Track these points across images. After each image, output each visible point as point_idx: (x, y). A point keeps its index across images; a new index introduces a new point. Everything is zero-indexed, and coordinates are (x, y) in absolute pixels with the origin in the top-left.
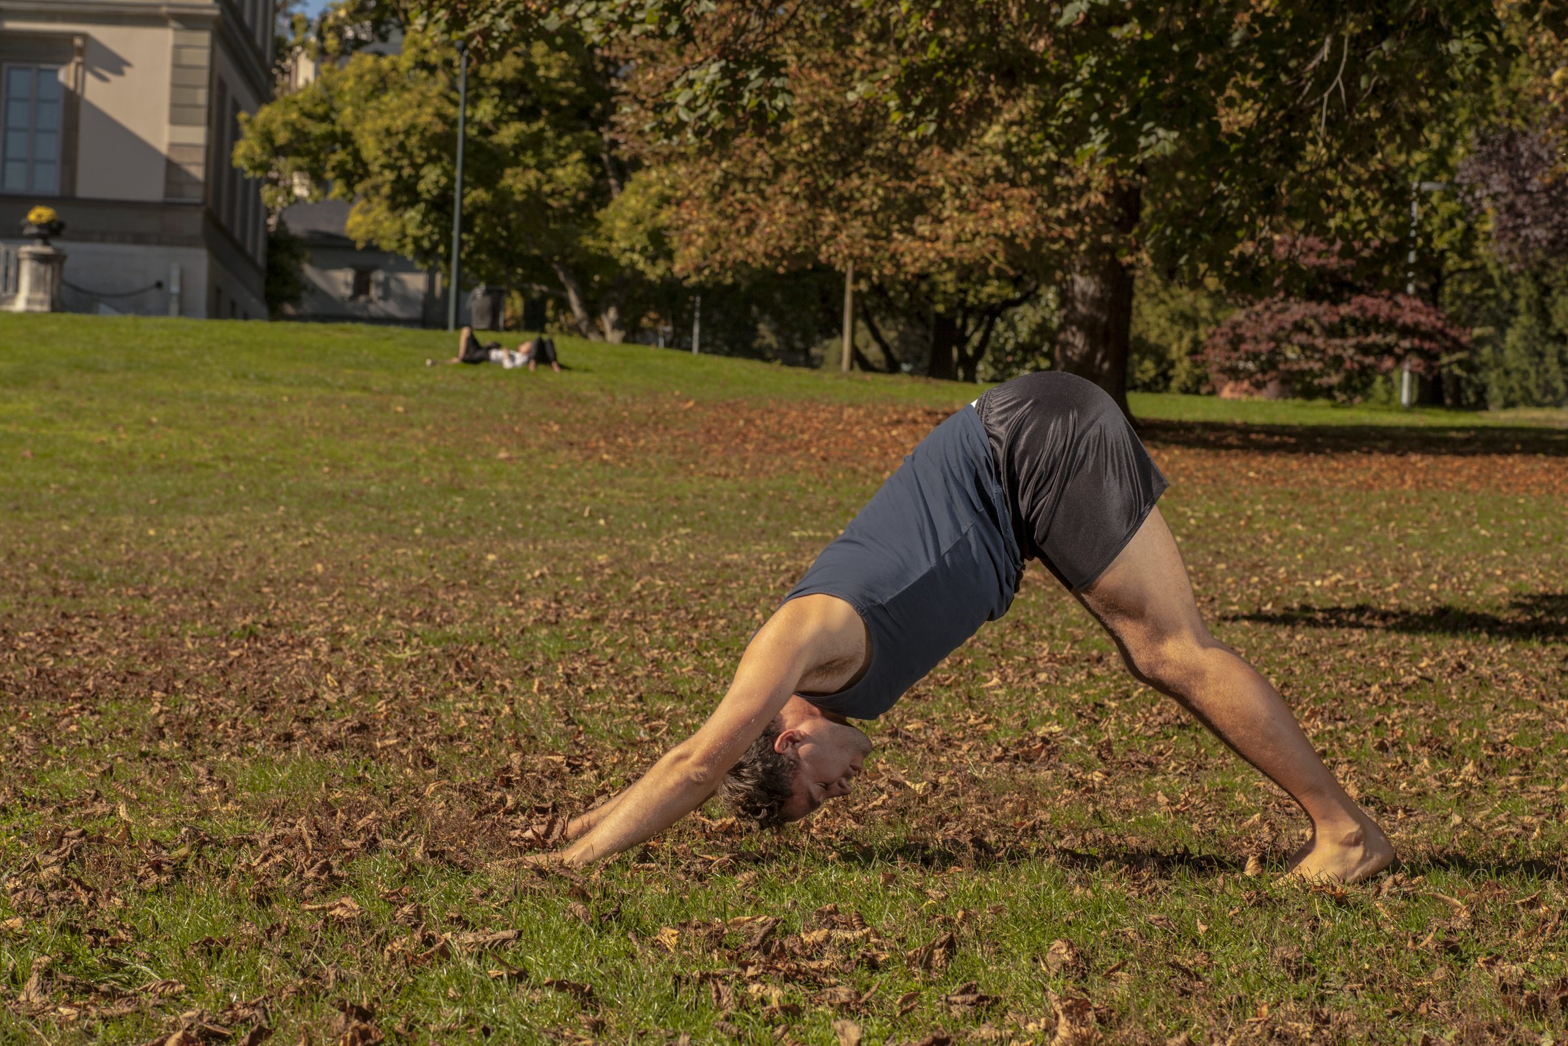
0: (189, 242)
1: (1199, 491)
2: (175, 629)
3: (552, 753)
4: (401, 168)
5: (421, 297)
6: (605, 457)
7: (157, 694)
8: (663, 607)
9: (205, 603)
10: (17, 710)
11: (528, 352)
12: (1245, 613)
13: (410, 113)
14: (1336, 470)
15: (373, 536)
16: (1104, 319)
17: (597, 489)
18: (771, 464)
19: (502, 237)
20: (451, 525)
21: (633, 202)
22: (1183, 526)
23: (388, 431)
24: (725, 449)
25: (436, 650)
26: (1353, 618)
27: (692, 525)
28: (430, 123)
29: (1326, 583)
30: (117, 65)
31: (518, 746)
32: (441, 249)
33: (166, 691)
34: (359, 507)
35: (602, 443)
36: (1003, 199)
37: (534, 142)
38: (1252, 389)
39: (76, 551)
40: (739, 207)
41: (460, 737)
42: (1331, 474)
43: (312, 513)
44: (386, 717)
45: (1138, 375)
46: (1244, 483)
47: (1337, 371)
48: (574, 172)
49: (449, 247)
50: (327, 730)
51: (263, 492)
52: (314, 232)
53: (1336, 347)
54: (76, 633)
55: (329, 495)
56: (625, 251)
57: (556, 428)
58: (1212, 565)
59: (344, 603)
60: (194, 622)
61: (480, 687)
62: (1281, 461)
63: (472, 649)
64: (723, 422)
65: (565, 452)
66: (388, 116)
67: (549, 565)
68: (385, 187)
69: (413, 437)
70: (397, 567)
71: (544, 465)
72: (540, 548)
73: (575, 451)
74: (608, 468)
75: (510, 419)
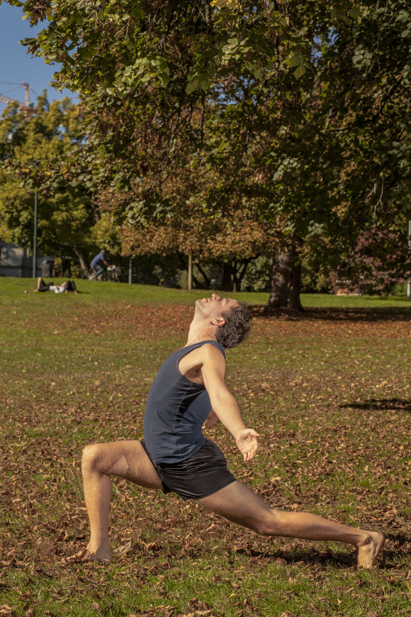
1: (330, 341)
4: (13, 213)
5: (21, 258)
6: (96, 332)
8: (122, 411)
11: (65, 286)
12: (350, 403)
13: (16, 191)
14: (383, 329)
15: (6, 374)
16: (290, 270)
17: (93, 347)
18: (162, 333)
19: (53, 238)
20: (37, 367)
21: (104, 224)
22: (324, 357)
23: (10, 322)
24: (143, 326)
25: (33, 440)
26: (391, 404)
27: (131, 363)
28: (24, 195)
29: (381, 386)
31: (68, 500)
32: (29, 243)
35: (95, 325)
36: (250, 226)
37: (65, 201)
38: (349, 292)
40: (146, 230)
42: (381, 331)
44: (16, 484)
45: (304, 282)
46: (347, 336)
47: (382, 284)
48: (81, 212)
49: (32, 242)
53: (381, 275)
56: (102, 243)
57: (76, 319)
58: (336, 377)
61: (52, 465)
62: (361, 325)
63: (48, 439)
64: (142, 314)
65: (80, 330)
66: (7, 192)
67: (76, 387)
68: (6, 219)
69: (20, 325)
70: (16, 390)
71: (73, 336)
72: (72, 378)
73: (85, 329)
74: (98, 337)
75: (58, 315)
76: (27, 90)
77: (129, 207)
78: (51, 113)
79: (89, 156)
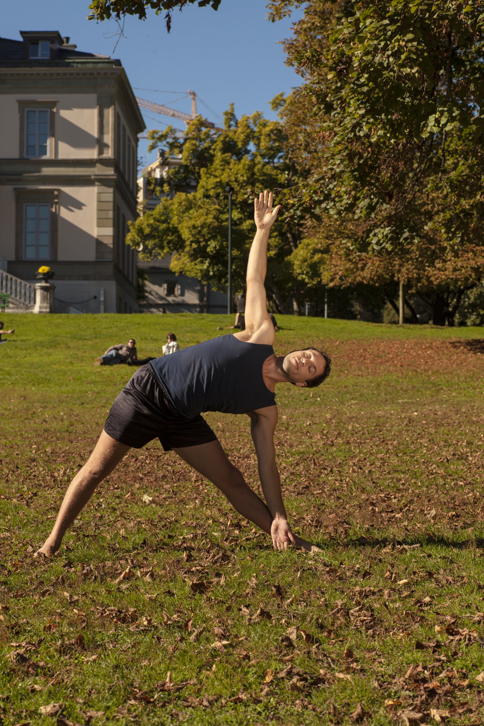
0: (107, 278)
4: (200, 242)
13: (203, 218)
18: (379, 369)
21: (302, 252)
28: (212, 222)
30: (79, 205)
36: (473, 251)
40: (358, 258)
56: (299, 274)
64: (354, 351)
66: (193, 219)
76: (194, 99)
77: (373, 233)
78: (240, 130)
79: (331, 183)
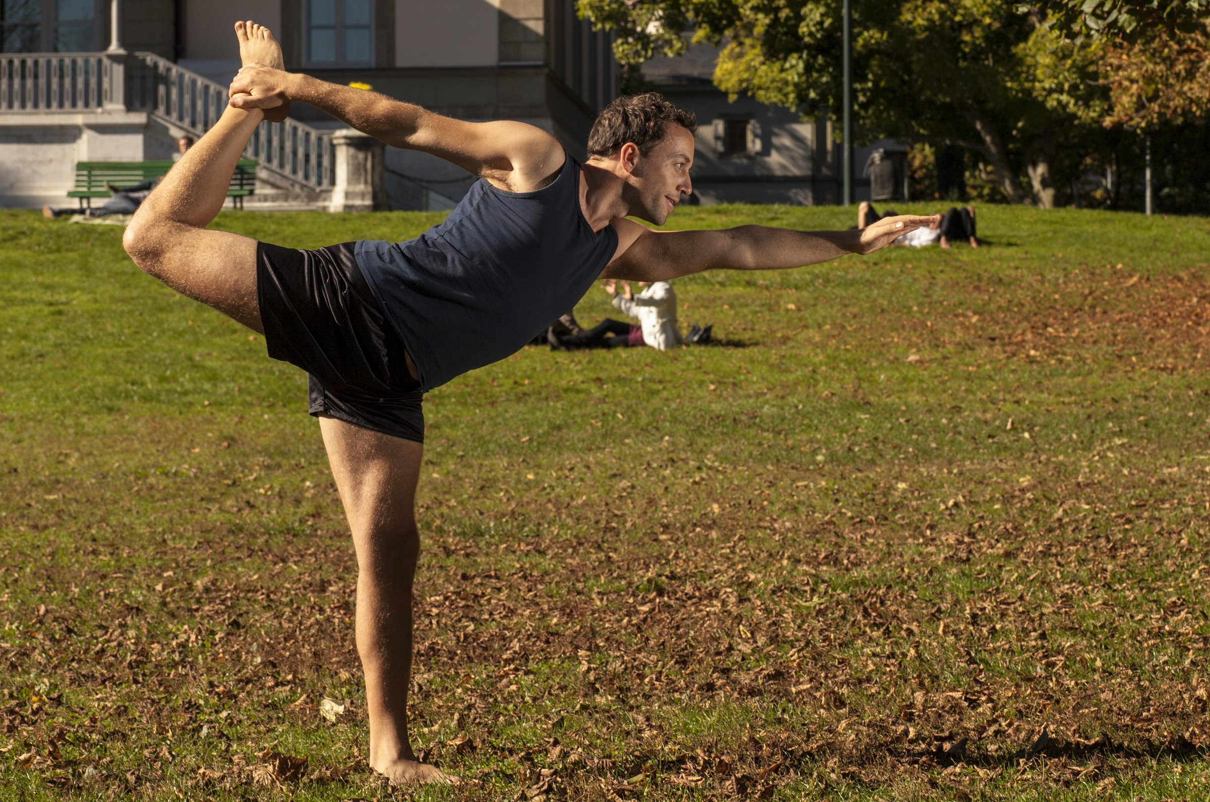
2: (580, 586)
3: (953, 690)
4: (777, 10)
6: (1032, 353)
7: (581, 653)
8: (1082, 537)
9: (602, 556)
10: (457, 673)
11: (939, 226)
15: (770, 467)
17: (1021, 395)
20: (857, 449)
24: (1174, 335)
25: (844, 596)
27: (1129, 433)
31: (921, 685)
33: (589, 649)
34: (752, 432)
35: (1029, 336)
39: (453, 502)
41: (869, 680)
43: (701, 442)
44: (799, 665)
49: (839, 98)
50: (745, 679)
51: (644, 421)
52: (678, 78)
54: (483, 595)
55: (718, 418)
56: (1050, 91)
57: (975, 319)
59: (747, 548)
60: (597, 577)
61: (887, 633)
63: (880, 592)
64: (1173, 300)
65: (986, 349)
67: (965, 491)
68: (759, 30)
69: (809, 340)
70: (799, 502)
71: (961, 367)
72: (955, 471)
73: (998, 347)
74: (1035, 367)
75: (920, 311)
